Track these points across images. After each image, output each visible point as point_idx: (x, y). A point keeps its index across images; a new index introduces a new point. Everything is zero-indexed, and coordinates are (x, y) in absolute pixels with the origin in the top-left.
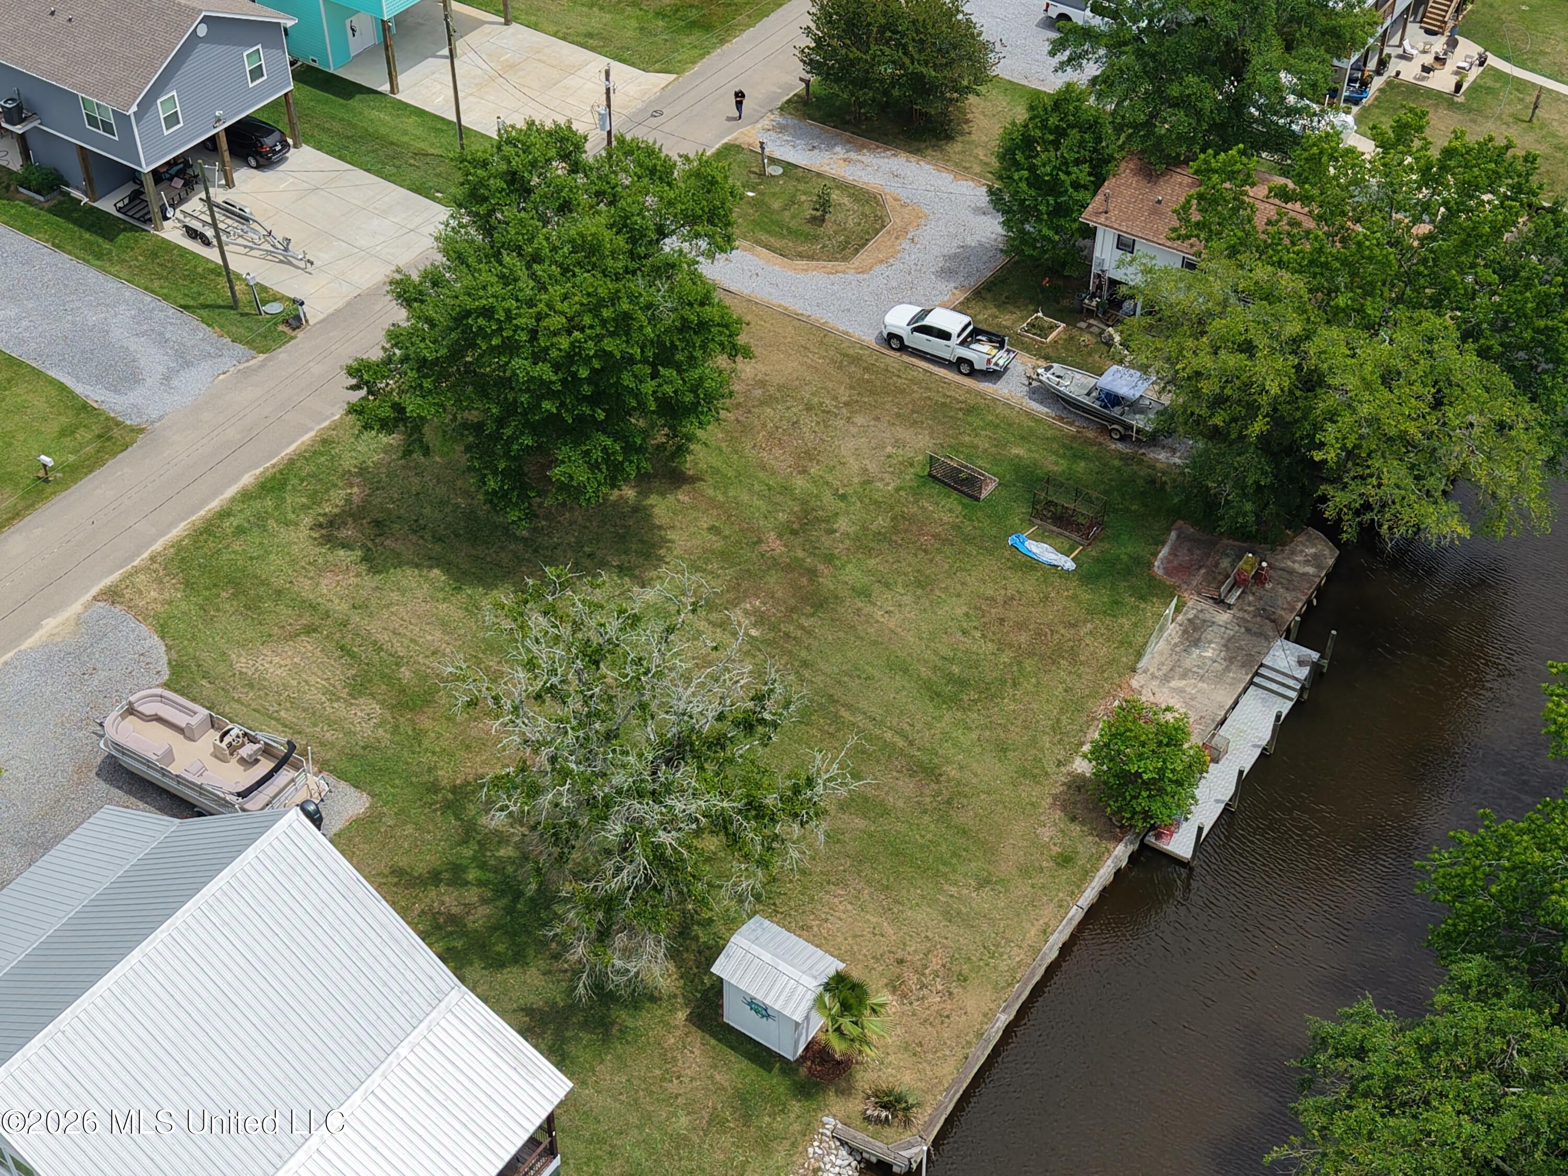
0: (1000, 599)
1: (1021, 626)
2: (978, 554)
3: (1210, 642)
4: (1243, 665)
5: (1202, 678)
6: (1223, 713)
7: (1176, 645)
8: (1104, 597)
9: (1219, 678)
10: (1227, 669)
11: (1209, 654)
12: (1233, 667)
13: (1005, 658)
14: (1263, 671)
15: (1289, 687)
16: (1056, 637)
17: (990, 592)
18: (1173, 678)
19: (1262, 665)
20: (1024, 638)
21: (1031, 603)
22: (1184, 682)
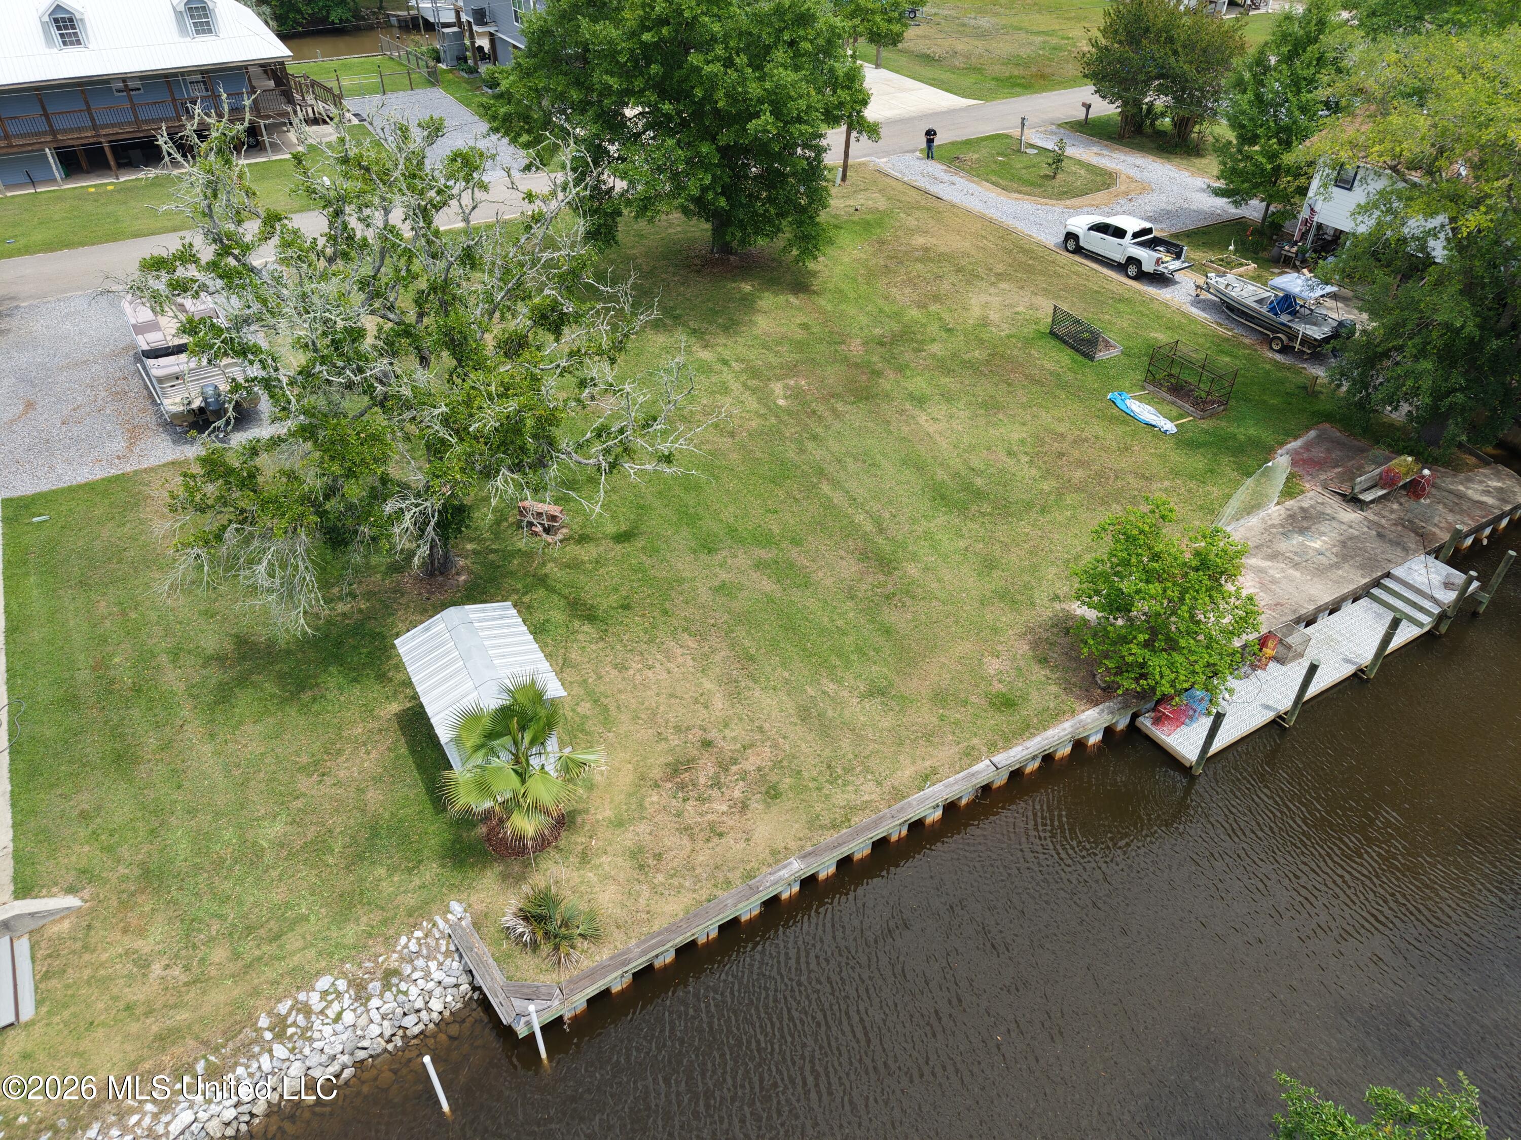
0: (1069, 438)
1: (1080, 464)
2: (1068, 398)
3: (1324, 534)
4: (1362, 567)
5: (1296, 566)
6: (1312, 607)
7: (1273, 526)
8: (1198, 462)
9: (1320, 571)
10: (1337, 566)
11: (1317, 544)
12: (1346, 566)
13: (1046, 486)
14: (1387, 582)
15: (1421, 609)
16: (1119, 483)
17: (1061, 429)
18: (1255, 556)
19: (1388, 575)
20: (1079, 475)
21: (1106, 449)
22: (1269, 563)
